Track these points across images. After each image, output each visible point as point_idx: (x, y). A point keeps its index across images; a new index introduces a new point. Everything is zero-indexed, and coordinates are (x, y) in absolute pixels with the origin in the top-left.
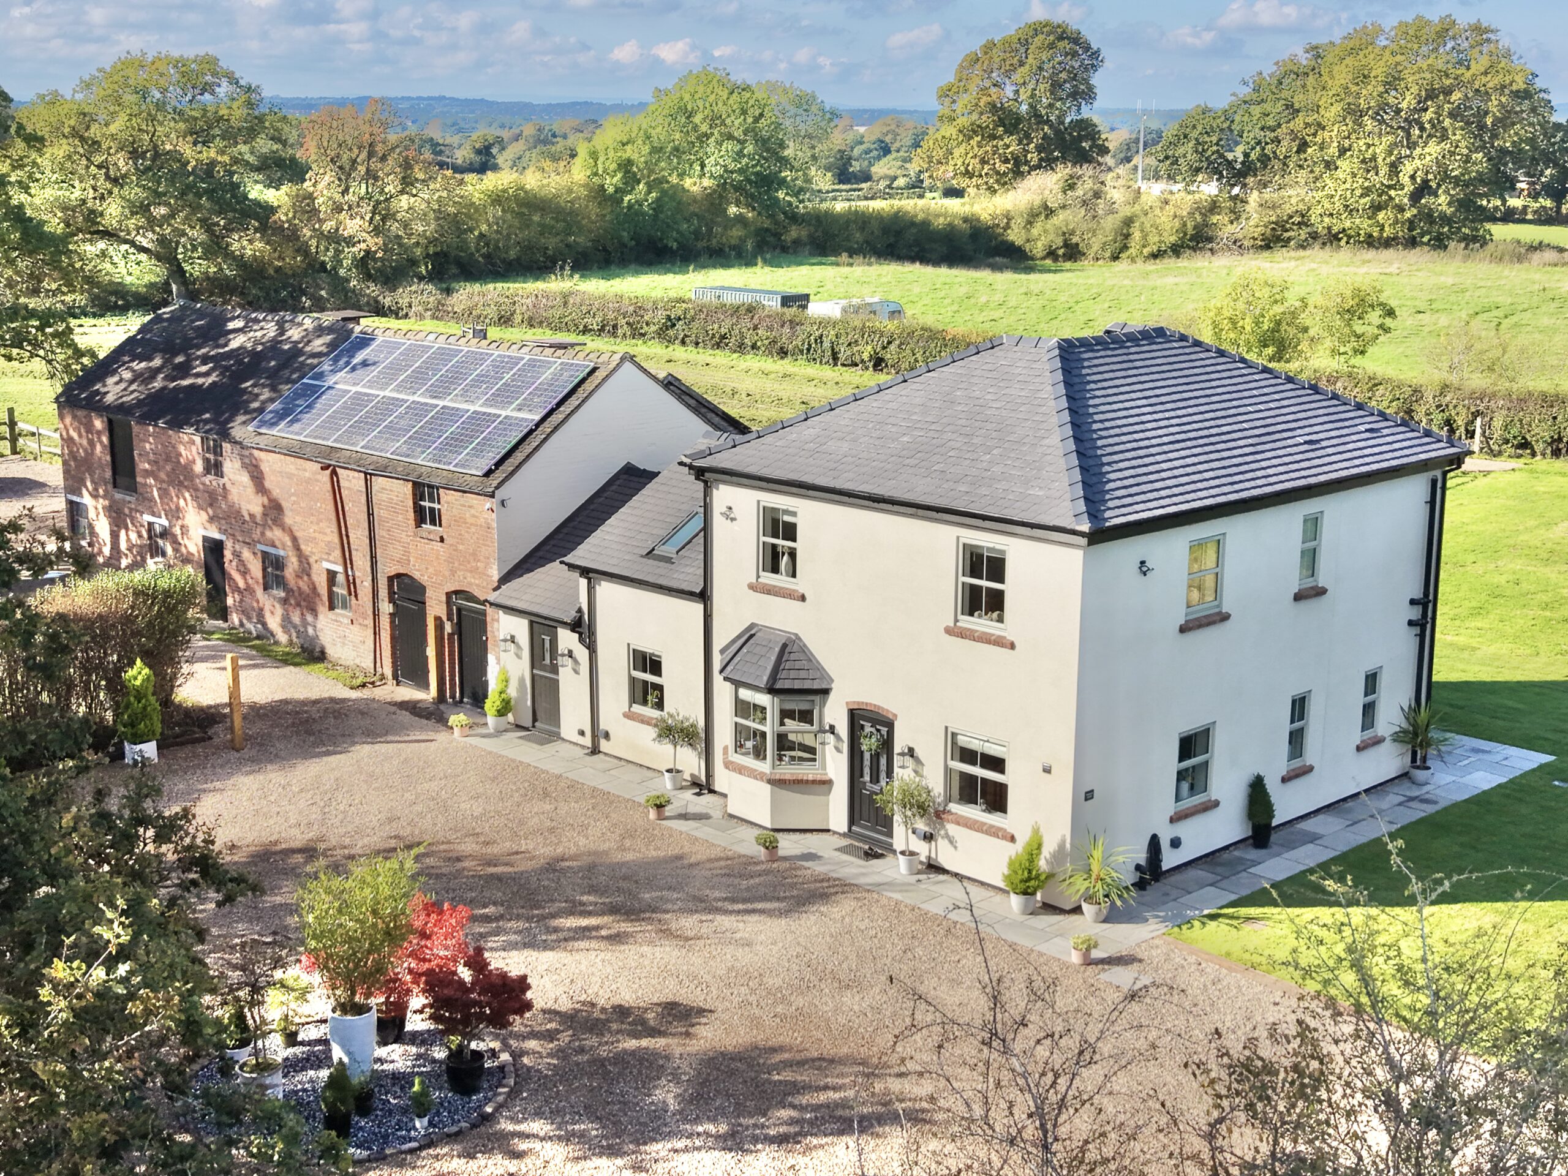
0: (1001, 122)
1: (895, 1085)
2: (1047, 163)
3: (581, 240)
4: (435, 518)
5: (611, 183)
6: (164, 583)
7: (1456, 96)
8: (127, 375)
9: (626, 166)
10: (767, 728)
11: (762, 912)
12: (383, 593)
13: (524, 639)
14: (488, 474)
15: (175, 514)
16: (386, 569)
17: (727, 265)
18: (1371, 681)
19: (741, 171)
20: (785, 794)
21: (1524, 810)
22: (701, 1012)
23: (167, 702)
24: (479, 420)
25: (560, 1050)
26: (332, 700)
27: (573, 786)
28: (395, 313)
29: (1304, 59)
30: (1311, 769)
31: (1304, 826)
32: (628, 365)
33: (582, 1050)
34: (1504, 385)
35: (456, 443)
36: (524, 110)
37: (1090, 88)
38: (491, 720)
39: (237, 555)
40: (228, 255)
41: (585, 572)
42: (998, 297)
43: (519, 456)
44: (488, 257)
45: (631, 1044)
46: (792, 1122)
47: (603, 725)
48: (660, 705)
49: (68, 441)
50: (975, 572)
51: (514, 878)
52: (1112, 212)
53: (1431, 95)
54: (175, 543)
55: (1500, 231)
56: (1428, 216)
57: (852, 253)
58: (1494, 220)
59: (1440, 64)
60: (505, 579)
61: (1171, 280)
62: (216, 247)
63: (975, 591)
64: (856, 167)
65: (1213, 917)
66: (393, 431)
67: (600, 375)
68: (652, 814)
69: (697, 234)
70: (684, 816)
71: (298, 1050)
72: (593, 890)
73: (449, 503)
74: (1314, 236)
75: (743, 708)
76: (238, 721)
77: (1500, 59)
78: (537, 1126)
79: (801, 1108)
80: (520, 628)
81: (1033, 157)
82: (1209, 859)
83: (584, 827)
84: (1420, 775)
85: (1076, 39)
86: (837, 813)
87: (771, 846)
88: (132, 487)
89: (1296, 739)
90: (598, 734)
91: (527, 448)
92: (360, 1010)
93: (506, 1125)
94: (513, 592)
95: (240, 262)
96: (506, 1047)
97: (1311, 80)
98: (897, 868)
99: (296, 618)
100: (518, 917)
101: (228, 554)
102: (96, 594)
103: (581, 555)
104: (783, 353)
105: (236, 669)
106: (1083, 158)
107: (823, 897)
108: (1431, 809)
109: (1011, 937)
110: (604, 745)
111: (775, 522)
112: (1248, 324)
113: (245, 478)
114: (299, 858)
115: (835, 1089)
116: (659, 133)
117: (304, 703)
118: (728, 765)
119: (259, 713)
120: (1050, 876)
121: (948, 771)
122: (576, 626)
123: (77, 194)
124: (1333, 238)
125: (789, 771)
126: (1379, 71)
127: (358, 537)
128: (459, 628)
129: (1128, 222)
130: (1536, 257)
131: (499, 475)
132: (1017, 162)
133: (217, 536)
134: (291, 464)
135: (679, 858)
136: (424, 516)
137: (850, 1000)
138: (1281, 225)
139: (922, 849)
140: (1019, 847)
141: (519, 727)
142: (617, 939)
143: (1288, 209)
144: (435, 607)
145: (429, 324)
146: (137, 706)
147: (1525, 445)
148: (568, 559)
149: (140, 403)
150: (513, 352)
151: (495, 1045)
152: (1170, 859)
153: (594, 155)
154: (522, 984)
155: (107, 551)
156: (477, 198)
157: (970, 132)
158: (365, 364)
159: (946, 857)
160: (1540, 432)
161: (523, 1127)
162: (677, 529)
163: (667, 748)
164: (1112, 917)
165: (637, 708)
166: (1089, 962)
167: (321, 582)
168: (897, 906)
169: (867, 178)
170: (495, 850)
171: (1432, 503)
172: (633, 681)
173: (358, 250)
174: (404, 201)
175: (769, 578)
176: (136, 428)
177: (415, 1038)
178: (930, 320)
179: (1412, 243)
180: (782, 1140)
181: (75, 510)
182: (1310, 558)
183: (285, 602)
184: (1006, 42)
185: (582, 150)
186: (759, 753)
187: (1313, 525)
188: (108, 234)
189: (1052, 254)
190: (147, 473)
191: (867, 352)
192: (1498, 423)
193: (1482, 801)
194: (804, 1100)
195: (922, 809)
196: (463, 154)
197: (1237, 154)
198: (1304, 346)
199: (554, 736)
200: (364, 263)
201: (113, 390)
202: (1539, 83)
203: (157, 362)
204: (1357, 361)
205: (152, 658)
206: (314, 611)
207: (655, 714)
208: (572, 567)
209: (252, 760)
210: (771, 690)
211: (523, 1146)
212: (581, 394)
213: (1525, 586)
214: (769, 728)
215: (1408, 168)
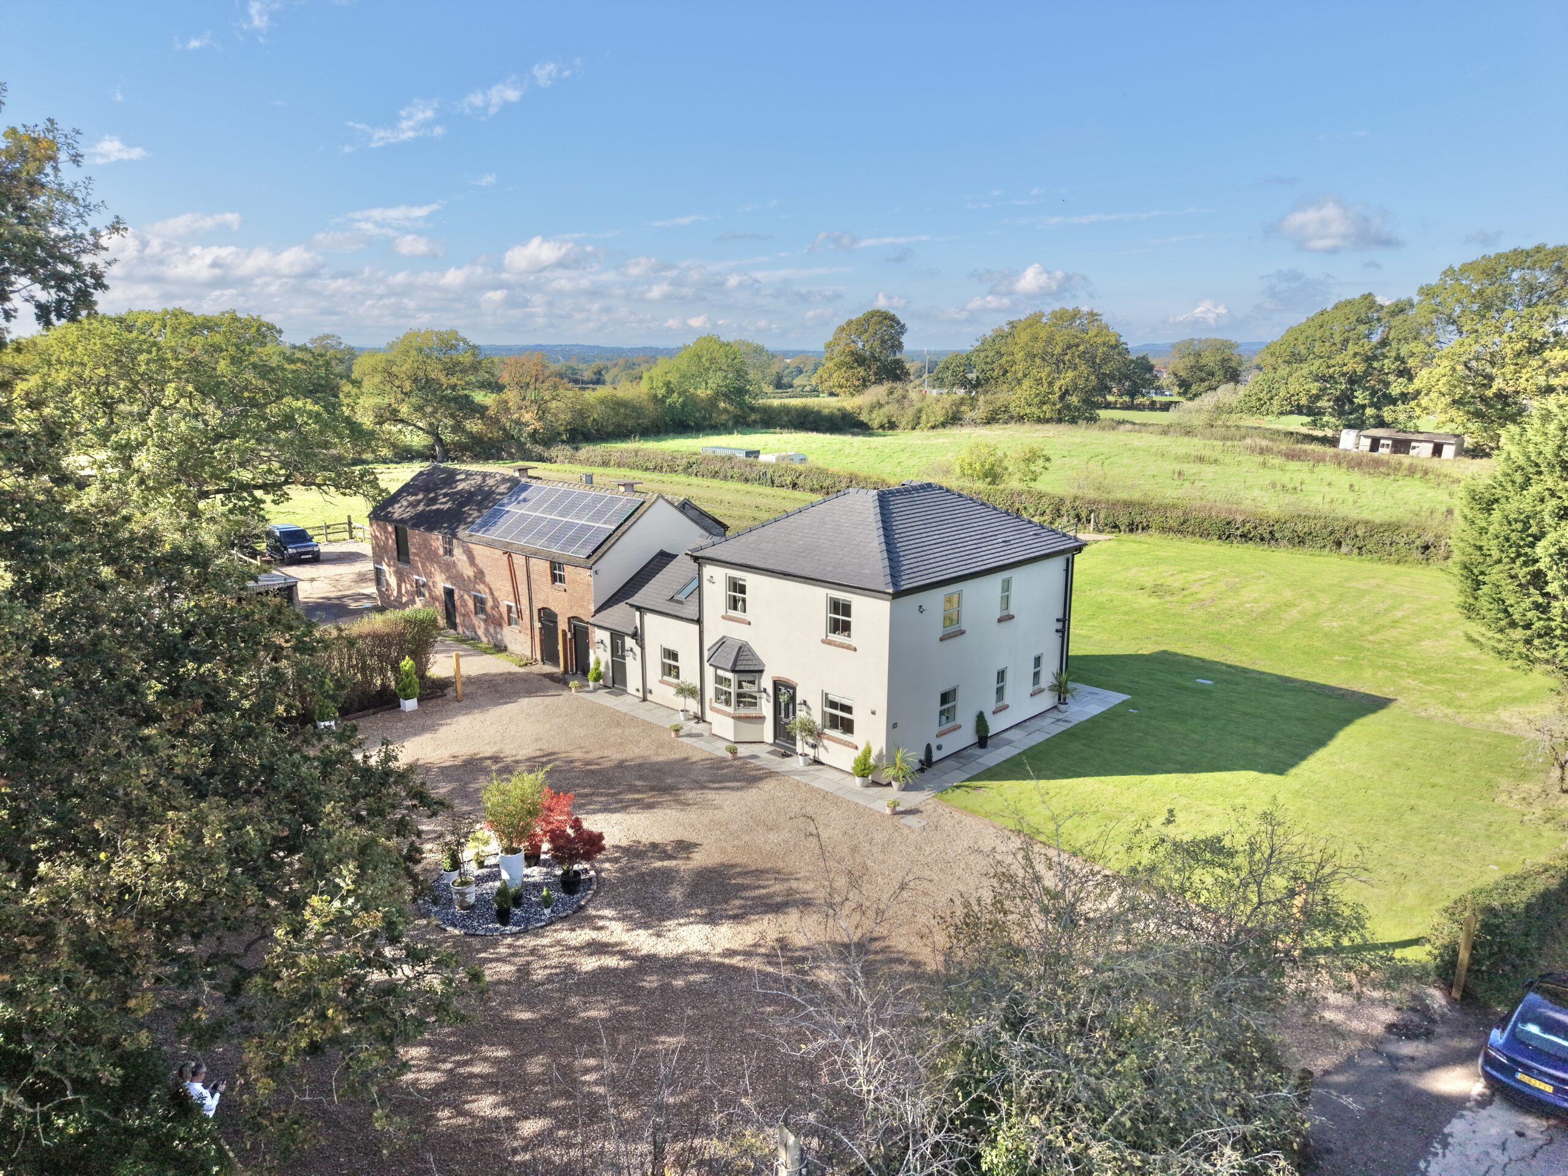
0: (856, 361)
1: (794, 885)
2: (879, 381)
3: (645, 421)
4: (561, 579)
5: (661, 392)
6: (420, 616)
7: (1081, 348)
8: (405, 503)
9: (667, 384)
10: (732, 690)
11: (729, 788)
12: (536, 617)
13: (608, 642)
14: (589, 557)
15: (429, 575)
16: (537, 605)
17: (719, 434)
18: (1038, 661)
19: (726, 386)
20: (742, 724)
21: (1115, 725)
22: (696, 845)
23: (422, 677)
24: (584, 529)
25: (621, 868)
26: (510, 673)
27: (633, 719)
28: (550, 460)
29: (1006, 329)
30: (1007, 707)
31: (1004, 735)
32: (661, 501)
33: (632, 868)
34: (1105, 496)
35: (572, 541)
36: (619, 352)
37: (900, 343)
38: (591, 684)
39: (461, 597)
40: (464, 431)
41: (638, 608)
42: (855, 450)
43: (605, 548)
44: (598, 430)
45: (658, 864)
46: (741, 907)
47: (649, 686)
48: (677, 676)
49: (375, 537)
50: (836, 611)
51: (599, 772)
52: (912, 406)
53: (1069, 347)
54: (429, 589)
55: (1103, 414)
56: (1068, 407)
57: (782, 427)
58: (1099, 408)
59: (1073, 332)
60: (597, 611)
61: (940, 441)
62: (457, 428)
63: (836, 621)
64: (785, 380)
65: (958, 787)
66: (540, 535)
67: (646, 505)
68: (673, 735)
69: (704, 418)
70: (690, 735)
71: (485, 871)
72: (641, 778)
73: (568, 572)
74: (1012, 417)
75: (719, 680)
76: (459, 686)
77: (1103, 329)
78: (608, 912)
79: (746, 899)
80: (606, 636)
81: (872, 378)
82: (956, 755)
83: (638, 742)
84: (1062, 707)
85: (893, 319)
86: (768, 734)
87: (733, 752)
88: (407, 561)
89: (1000, 691)
90: (646, 691)
91: (609, 544)
92: (515, 851)
93: (592, 912)
94: (600, 619)
95: (470, 434)
96: (593, 867)
97: (1009, 340)
98: (797, 763)
99: (492, 630)
100: (602, 795)
101: (456, 597)
102: (385, 622)
103: (636, 599)
104: (747, 480)
105: (458, 657)
106: (897, 378)
107: (760, 779)
108: (1069, 725)
109: (856, 800)
110: (649, 697)
111: (735, 584)
112: (978, 466)
113: (464, 558)
114: (489, 762)
115: (764, 887)
116: (684, 367)
117: (495, 675)
118: (712, 709)
119: (470, 681)
120: (876, 767)
121: (824, 713)
122: (634, 636)
123: (386, 401)
124: (1021, 419)
125: (744, 711)
126: (1043, 334)
127: (523, 588)
128: (575, 635)
129: (920, 411)
130: (1122, 428)
131: (594, 558)
132: (864, 381)
133: (449, 586)
134: (487, 551)
135: (686, 759)
136: (556, 578)
137: (773, 837)
138: (995, 412)
139: (811, 752)
140: (858, 754)
141: (606, 687)
142: (650, 806)
143: (999, 404)
144: (562, 625)
145: (567, 466)
146: (407, 681)
147: (1116, 526)
148: (629, 601)
149: (411, 518)
150: (602, 493)
151: (587, 866)
152: (936, 756)
153: (651, 379)
154: (600, 837)
155: (395, 593)
156: (592, 401)
157: (839, 366)
158: (525, 500)
159: (823, 756)
160: (1123, 521)
161: (600, 913)
162: (685, 586)
163: (681, 699)
164: (906, 788)
165: (666, 678)
166: (895, 813)
167: (504, 610)
168: (798, 785)
169: (791, 386)
170: (591, 756)
171: (1067, 570)
172: (663, 664)
173: (530, 429)
174: (554, 404)
175: (732, 613)
176: (409, 531)
177: (545, 864)
178: (821, 464)
179: (1060, 421)
180: (734, 917)
181: (378, 573)
182: (1006, 600)
183: (485, 621)
184: (858, 320)
185: (645, 376)
186: (728, 702)
187: (1007, 586)
188: (402, 421)
189: (882, 427)
190: (416, 554)
191: (789, 480)
192: (1102, 516)
193: (1094, 721)
194: (747, 894)
195: (811, 732)
196: (588, 375)
197: (972, 376)
198: (1006, 477)
199: (624, 692)
200: (533, 435)
201: (398, 511)
202: (1123, 340)
203: (420, 496)
204: (1032, 484)
205: (414, 655)
206: (500, 625)
207: (675, 681)
208: (632, 606)
209: (466, 707)
210: (733, 671)
211: (600, 923)
212: (636, 515)
213: (1116, 603)
214: (733, 690)
215: (1058, 384)
